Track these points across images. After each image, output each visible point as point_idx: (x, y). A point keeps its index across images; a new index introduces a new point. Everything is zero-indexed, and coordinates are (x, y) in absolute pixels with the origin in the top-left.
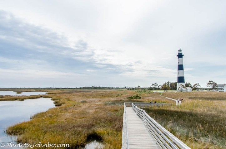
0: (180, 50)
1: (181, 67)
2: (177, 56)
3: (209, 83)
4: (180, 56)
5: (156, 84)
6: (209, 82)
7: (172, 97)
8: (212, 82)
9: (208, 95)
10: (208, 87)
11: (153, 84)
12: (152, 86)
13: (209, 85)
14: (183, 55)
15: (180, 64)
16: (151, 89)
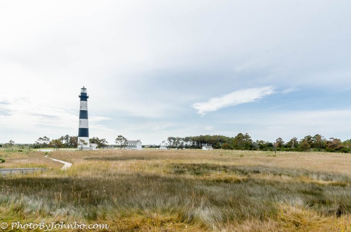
0: (84, 89)
1: (84, 114)
2: (79, 96)
3: (118, 139)
4: (84, 97)
5: (45, 137)
6: (119, 137)
7: (63, 158)
8: (121, 138)
9: (112, 154)
10: (117, 144)
11: (40, 138)
12: (38, 141)
13: (118, 142)
14: (88, 97)
15: (83, 109)
16: (37, 146)
